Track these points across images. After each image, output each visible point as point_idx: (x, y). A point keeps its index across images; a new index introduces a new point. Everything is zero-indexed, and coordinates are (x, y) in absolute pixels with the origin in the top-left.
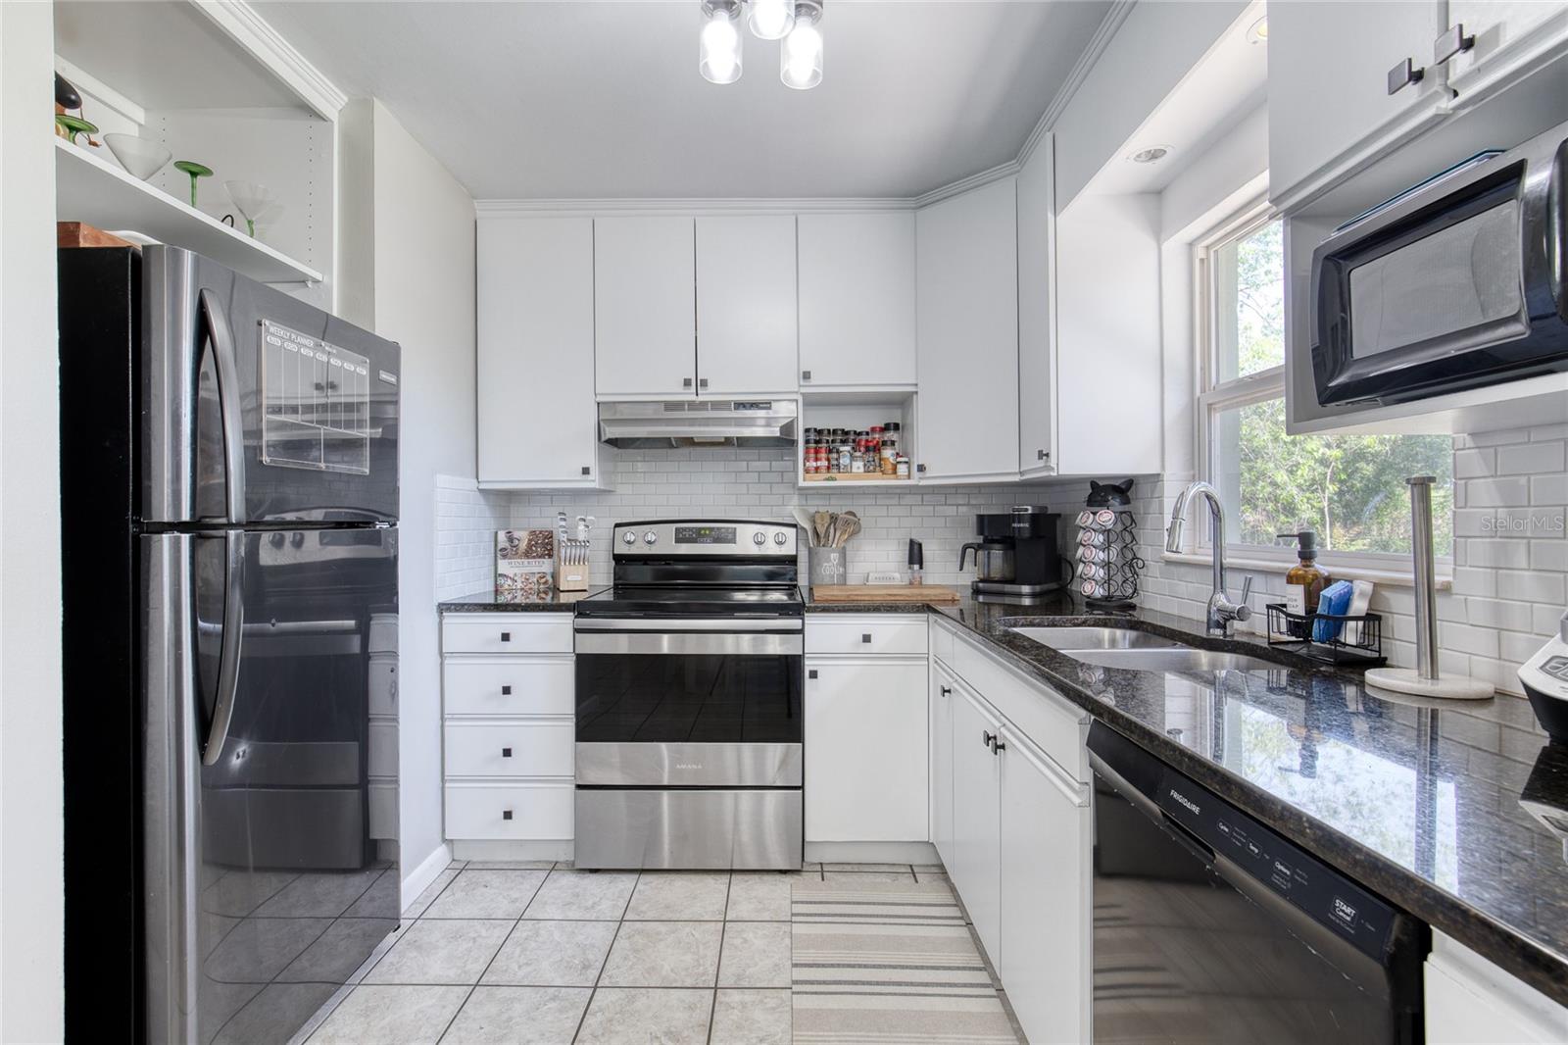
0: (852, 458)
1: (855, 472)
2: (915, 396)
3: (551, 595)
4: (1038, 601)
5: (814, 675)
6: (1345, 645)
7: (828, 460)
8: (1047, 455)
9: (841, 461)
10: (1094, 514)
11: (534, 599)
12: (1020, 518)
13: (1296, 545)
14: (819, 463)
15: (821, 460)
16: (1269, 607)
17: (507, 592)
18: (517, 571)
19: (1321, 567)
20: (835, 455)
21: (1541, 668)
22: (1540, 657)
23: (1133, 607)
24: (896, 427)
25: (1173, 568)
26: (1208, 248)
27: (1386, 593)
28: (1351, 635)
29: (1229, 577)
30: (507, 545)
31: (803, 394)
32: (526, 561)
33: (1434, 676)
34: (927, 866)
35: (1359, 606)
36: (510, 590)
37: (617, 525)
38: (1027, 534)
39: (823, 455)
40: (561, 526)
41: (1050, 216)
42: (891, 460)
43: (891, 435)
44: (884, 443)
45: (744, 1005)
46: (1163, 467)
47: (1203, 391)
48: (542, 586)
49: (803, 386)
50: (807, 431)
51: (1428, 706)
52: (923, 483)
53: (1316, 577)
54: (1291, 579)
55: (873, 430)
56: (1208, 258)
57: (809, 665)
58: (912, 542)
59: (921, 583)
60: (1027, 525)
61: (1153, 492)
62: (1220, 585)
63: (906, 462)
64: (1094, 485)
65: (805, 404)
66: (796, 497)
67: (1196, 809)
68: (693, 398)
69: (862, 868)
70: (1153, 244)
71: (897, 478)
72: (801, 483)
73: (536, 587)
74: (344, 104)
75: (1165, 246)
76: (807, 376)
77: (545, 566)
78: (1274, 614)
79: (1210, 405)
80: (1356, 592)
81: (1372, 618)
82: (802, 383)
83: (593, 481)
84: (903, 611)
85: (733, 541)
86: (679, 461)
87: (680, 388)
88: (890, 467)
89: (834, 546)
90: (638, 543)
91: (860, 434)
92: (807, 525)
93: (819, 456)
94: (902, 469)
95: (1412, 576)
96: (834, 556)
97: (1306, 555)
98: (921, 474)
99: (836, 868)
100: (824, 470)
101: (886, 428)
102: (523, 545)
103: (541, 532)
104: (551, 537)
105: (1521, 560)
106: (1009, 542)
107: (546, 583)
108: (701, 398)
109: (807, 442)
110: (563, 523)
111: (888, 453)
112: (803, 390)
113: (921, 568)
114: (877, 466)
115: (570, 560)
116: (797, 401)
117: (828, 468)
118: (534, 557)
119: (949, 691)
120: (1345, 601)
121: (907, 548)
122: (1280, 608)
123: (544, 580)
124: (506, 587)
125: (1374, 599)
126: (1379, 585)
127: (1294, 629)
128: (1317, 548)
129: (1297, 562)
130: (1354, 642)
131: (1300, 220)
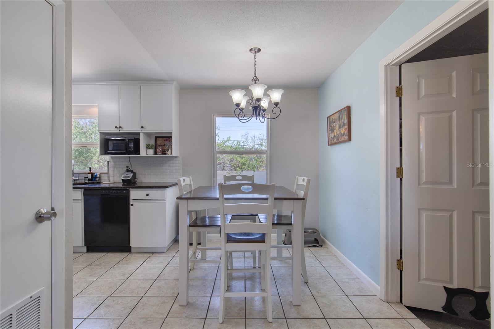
13: (89, 169)
16: (85, 178)
22: (122, 177)
28: (97, 179)
33: (109, 182)
35: (98, 176)
51: (109, 184)
53: (92, 173)
54: (89, 173)
67: (107, 192)
80: (98, 174)
81: (99, 177)
95: (107, 172)
97: (90, 170)
105: (116, 170)
122: (87, 178)
125: (100, 175)
126: (100, 173)
127: (89, 180)
128: (92, 169)
129: (89, 171)
130: (98, 180)
131: (102, 133)
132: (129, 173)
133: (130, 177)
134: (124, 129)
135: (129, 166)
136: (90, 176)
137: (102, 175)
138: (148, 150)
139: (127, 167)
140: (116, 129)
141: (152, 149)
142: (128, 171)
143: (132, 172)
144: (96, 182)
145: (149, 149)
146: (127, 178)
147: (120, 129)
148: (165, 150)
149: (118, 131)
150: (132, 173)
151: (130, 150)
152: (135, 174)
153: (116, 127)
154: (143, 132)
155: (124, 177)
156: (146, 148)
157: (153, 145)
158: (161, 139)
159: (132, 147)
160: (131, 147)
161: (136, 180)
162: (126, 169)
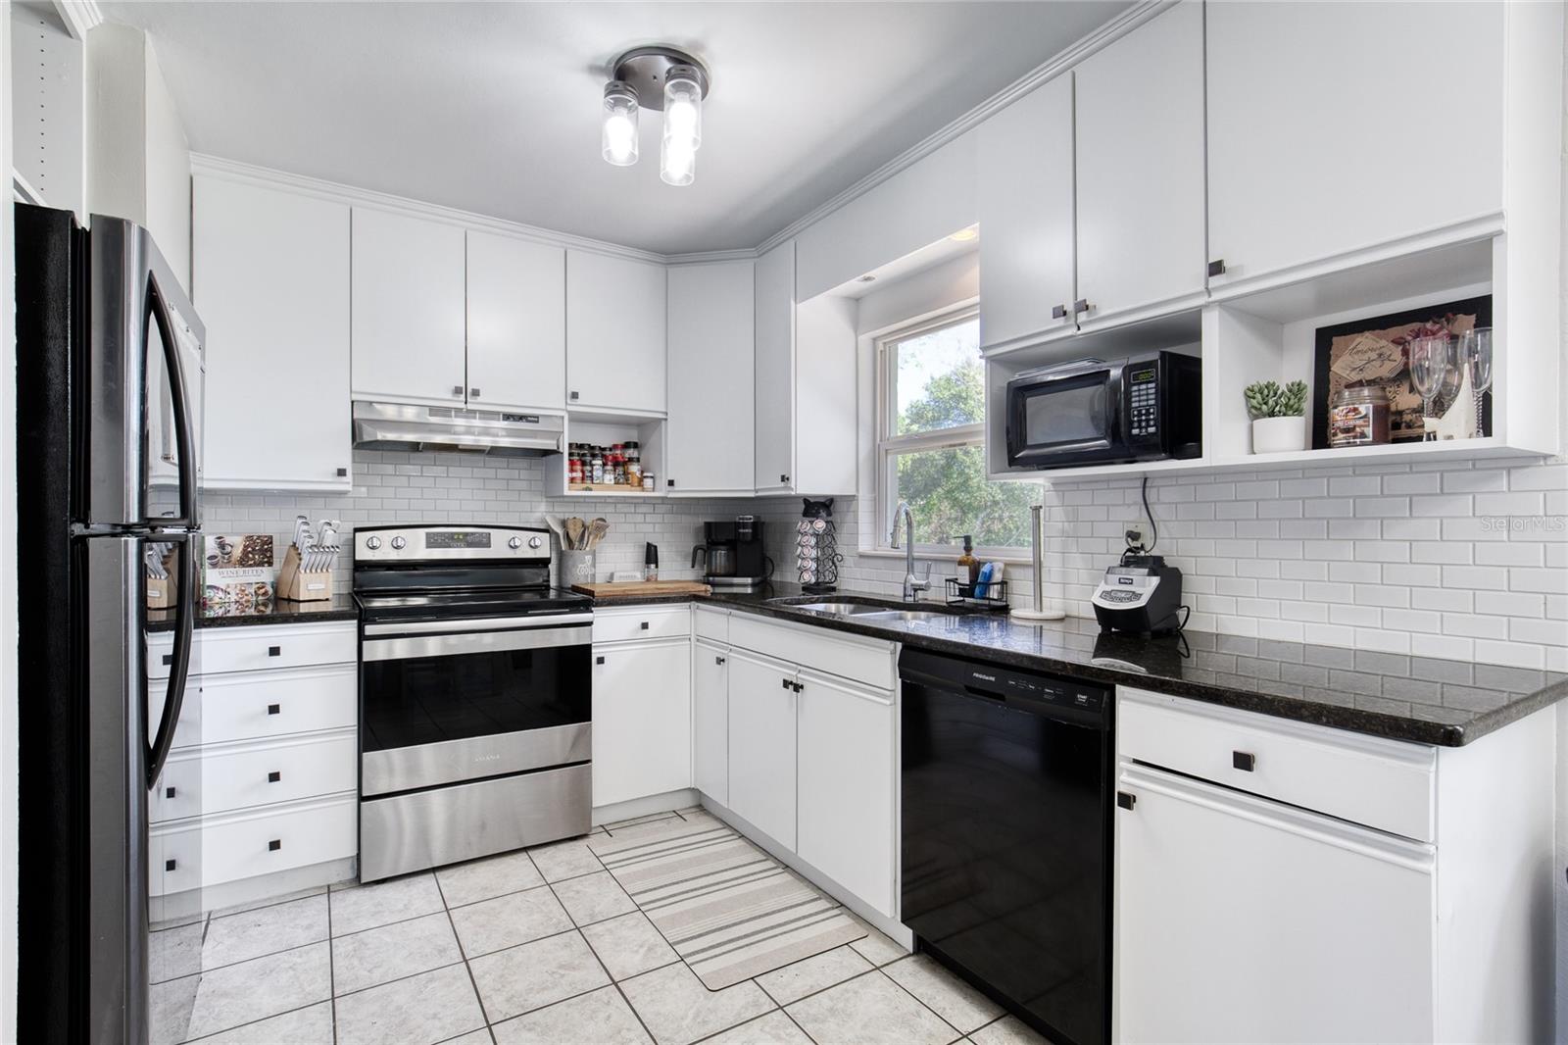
0: (604, 472)
1: (605, 483)
2: (663, 422)
3: (270, 607)
4: (757, 589)
5: (601, 661)
6: (989, 599)
7: (583, 472)
8: (788, 479)
9: (594, 473)
10: (812, 522)
11: (252, 612)
12: (744, 525)
13: (962, 543)
14: (574, 475)
15: (576, 471)
16: (947, 580)
17: (217, 606)
18: (229, 581)
19: (975, 555)
20: (588, 468)
21: (1101, 596)
22: (1098, 592)
23: (834, 589)
24: (636, 445)
25: (863, 560)
26: (885, 343)
27: (1010, 569)
28: (993, 593)
29: (916, 564)
30: (217, 552)
31: (569, 412)
32: (241, 570)
33: (1041, 610)
34: (686, 809)
35: (997, 576)
36: (222, 604)
37: (357, 530)
38: (749, 538)
39: (579, 467)
40: (304, 531)
41: (793, 302)
42: (638, 474)
43: (631, 453)
44: (631, 460)
45: (610, 931)
46: (857, 490)
47: (881, 440)
48: (260, 598)
49: (570, 405)
50: (570, 445)
51: (1039, 624)
52: (671, 495)
53: (974, 561)
54: (961, 563)
55: (615, 447)
56: (885, 351)
57: (595, 654)
58: (648, 544)
59: (656, 580)
60: (750, 531)
61: (849, 507)
62: (910, 569)
63: (652, 477)
64: (806, 501)
65: (571, 420)
66: (544, 504)
67: (993, 679)
68: (462, 405)
69: (650, 819)
70: (853, 335)
71: (643, 490)
72: (567, 492)
73: (254, 599)
74: (97, 23)
75: (861, 338)
76: (575, 395)
77: (265, 575)
78: (952, 586)
79: (887, 450)
80: (996, 569)
81: (1003, 583)
82: (569, 401)
83: (348, 483)
84: (673, 602)
85: (488, 545)
86: (423, 465)
87: (449, 396)
88: (636, 480)
89: (587, 549)
90: (382, 548)
91: (604, 449)
92: (559, 530)
93: (574, 467)
94: (648, 483)
95: (1031, 559)
96: (588, 558)
97: (968, 549)
98: (670, 488)
99: (616, 826)
100: (579, 481)
101: (627, 446)
102: (237, 553)
103: (259, 538)
104: (271, 543)
105: (1075, 550)
106: (732, 545)
107: (265, 593)
108: (470, 407)
109: (571, 454)
110: (305, 527)
111: (634, 468)
112: (570, 408)
113: (657, 567)
114: (625, 478)
115: (311, 568)
116: (563, 417)
117: (583, 479)
118: (251, 566)
119: (723, 660)
120: (990, 575)
121: (645, 549)
122: (955, 581)
123: (263, 591)
124: (217, 600)
125: (1004, 572)
126: (1006, 565)
127: (962, 592)
128: (974, 544)
129: (964, 553)
130: (996, 597)
131: (995, 362)
132: (1138, 574)
133: (1137, 596)
134: (1103, 313)
135: (1144, 529)
136: (965, 578)
137: (1015, 573)
138: (1264, 424)
139: (1133, 536)
140: (1061, 321)
141: (1294, 410)
142: (1134, 559)
143: (1156, 566)
144: (987, 602)
145: (1272, 414)
146: (1121, 600)
147: (1083, 317)
148: (1400, 413)
149: (1072, 331)
150: (1153, 573)
151: (1135, 431)
152: (1171, 581)
153: (1060, 312)
154: (1221, 303)
155: (1106, 595)
156: (1245, 411)
157: (1297, 390)
158: (1365, 340)
159: (1148, 413)
160: (1140, 414)
161: (1182, 614)
162: (1122, 546)
